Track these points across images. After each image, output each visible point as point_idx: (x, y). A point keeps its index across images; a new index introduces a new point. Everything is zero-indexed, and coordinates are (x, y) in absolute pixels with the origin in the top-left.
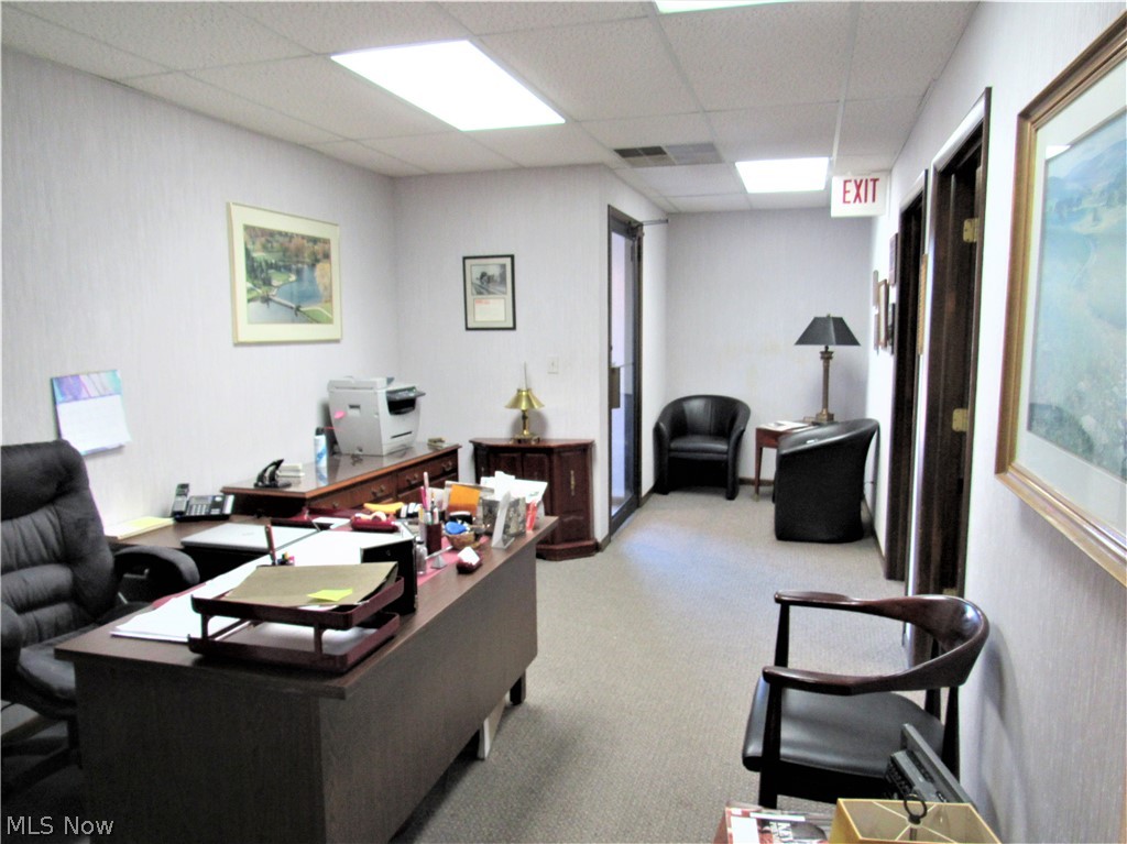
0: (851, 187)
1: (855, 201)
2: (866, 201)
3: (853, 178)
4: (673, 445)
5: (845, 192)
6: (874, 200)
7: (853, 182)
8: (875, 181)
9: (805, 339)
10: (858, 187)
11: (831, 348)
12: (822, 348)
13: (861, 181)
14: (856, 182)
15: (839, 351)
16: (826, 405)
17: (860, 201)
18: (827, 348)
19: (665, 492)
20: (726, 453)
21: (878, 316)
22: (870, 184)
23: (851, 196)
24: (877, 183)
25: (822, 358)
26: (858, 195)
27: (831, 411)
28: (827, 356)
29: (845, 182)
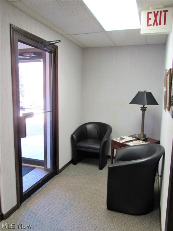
0: (152, 16)
1: (154, 25)
2: (160, 24)
3: (153, 11)
4: (78, 145)
5: (149, 19)
6: (165, 24)
7: (153, 13)
8: (165, 12)
9: (134, 102)
10: (156, 16)
11: (145, 106)
12: (142, 106)
13: (158, 12)
14: (154, 12)
15: (149, 107)
16: (143, 131)
17: (157, 25)
18: (144, 106)
19: (75, 164)
20: (99, 150)
21: (166, 92)
22: (163, 14)
23: (151, 22)
24: (167, 12)
25: (141, 110)
26: (155, 21)
27: (145, 133)
28: (144, 109)
29: (149, 13)
